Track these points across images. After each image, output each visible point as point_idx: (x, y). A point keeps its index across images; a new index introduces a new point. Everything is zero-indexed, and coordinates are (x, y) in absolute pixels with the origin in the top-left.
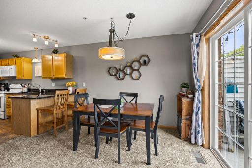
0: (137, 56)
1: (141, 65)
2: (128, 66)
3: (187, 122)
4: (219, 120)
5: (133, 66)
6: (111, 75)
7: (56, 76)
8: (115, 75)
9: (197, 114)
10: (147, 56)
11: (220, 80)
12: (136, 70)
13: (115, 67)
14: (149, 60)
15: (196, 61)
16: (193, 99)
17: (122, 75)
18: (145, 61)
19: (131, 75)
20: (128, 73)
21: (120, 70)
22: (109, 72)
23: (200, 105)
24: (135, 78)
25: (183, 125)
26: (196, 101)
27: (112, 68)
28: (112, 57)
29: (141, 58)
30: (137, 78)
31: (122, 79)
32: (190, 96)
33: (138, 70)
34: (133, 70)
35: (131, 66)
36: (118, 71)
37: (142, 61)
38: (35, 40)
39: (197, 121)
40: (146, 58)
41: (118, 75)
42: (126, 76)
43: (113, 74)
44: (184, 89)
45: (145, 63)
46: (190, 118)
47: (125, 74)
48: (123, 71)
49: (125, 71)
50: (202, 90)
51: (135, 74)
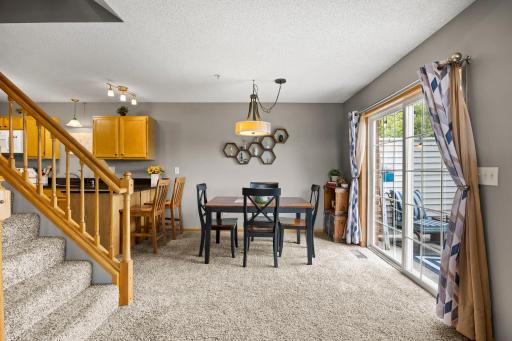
1: (275, 142)
2: (256, 143)
3: (342, 218)
4: (377, 213)
5: (263, 143)
6: (227, 156)
7: (127, 156)
8: (235, 157)
9: (353, 207)
10: (285, 130)
11: (378, 167)
12: (267, 150)
13: (234, 144)
14: (287, 135)
15: (354, 143)
16: (348, 190)
17: (245, 156)
18: (281, 137)
19: (259, 157)
20: (256, 153)
21: (242, 148)
22: (224, 151)
23: (357, 196)
24: (265, 161)
25: (336, 223)
26: (352, 192)
27: (229, 146)
28: (253, 133)
29: (275, 131)
30: (269, 161)
31: (246, 163)
32: (345, 186)
33: (271, 150)
34: (263, 150)
35: (260, 144)
36: (239, 149)
37: (276, 136)
38: (111, 94)
39: (354, 215)
40: (282, 133)
41: (239, 157)
42: (252, 158)
43: (231, 155)
44: (335, 178)
45: (281, 140)
46: (345, 214)
47: (251, 156)
48: (247, 151)
49: (250, 150)
50: (360, 179)
51: (266, 156)
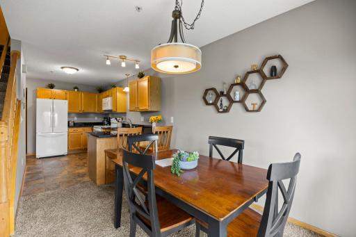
0: (256, 62)
1: (264, 78)
2: (237, 84)
5: (247, 83)
6: (207, 104)
7: (141, 108)
8: (214, 104)
10: (280, 57)
12: (253, 91)
13: (214, 89)
17: (225, 102)
18: (273, 69)
19: (241, 102)
20: (237, 98)
21: (222, 93)
24: (250, 108)
27: (209, 92)
28: (176, 67)
29: (264, 63)
30: (256, 107)
31: (226, 111)
33: (258, 91)
34: (247, 91)
36: (219, 95)
37: (266, 69)
38: (108, 62)
40: (277, 63)
41: (219, 104)
42: (234, 104)
43: (211, 102)
45: (274, 73)
47: (232, 101)
48: (228, 96)
49: (232, 94)
51: (253, 100)
